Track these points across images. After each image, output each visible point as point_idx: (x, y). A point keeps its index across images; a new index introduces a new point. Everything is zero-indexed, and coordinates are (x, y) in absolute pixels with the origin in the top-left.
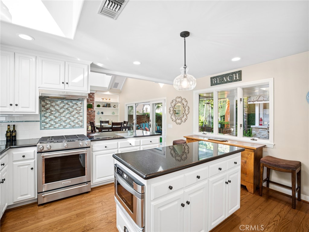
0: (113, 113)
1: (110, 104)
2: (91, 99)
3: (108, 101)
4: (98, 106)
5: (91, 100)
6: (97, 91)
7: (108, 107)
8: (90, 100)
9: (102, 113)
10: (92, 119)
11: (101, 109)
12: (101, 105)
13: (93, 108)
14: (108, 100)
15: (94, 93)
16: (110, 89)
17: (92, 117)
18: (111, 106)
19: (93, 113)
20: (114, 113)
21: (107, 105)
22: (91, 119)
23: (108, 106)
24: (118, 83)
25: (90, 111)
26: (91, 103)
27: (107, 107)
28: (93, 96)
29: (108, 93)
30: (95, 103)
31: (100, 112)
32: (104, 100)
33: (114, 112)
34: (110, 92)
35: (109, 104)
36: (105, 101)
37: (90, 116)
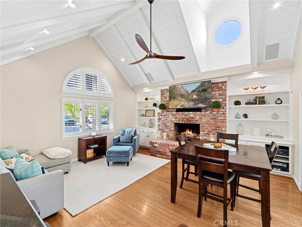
0: (275, 116)
1: (263, 97)
2: (221, 92)
3: (259, 92)
4: (237, 103)
5: (220, 95)
6: (230, 77)
7: (259, 104)
8: (218, 95)
9: (246, 116)
10: (219, 127)
11: (243, 109)
12: (243, 102)
13: (223, 108)
14: (259, 89)
15: (225, 82)
16: (258, 65)
17: (219, 124)
18: (267, 102)
19: (220, 116)
20: (278, 116)
21: (255, 100)
22: (217, 127)
23: (259, 102)
24: (278, 45)
25: (214, 113)
26: (220, 100)
27: (256, 104)
28: (224, 87)
29: (256, 75)
30: (227, 99)
31: (241, 115)
32: (248, 91)
33: (275, 114)
34: (260, 71)
35: (260, 98)
36: (251, 91)
37: (216, 122)
